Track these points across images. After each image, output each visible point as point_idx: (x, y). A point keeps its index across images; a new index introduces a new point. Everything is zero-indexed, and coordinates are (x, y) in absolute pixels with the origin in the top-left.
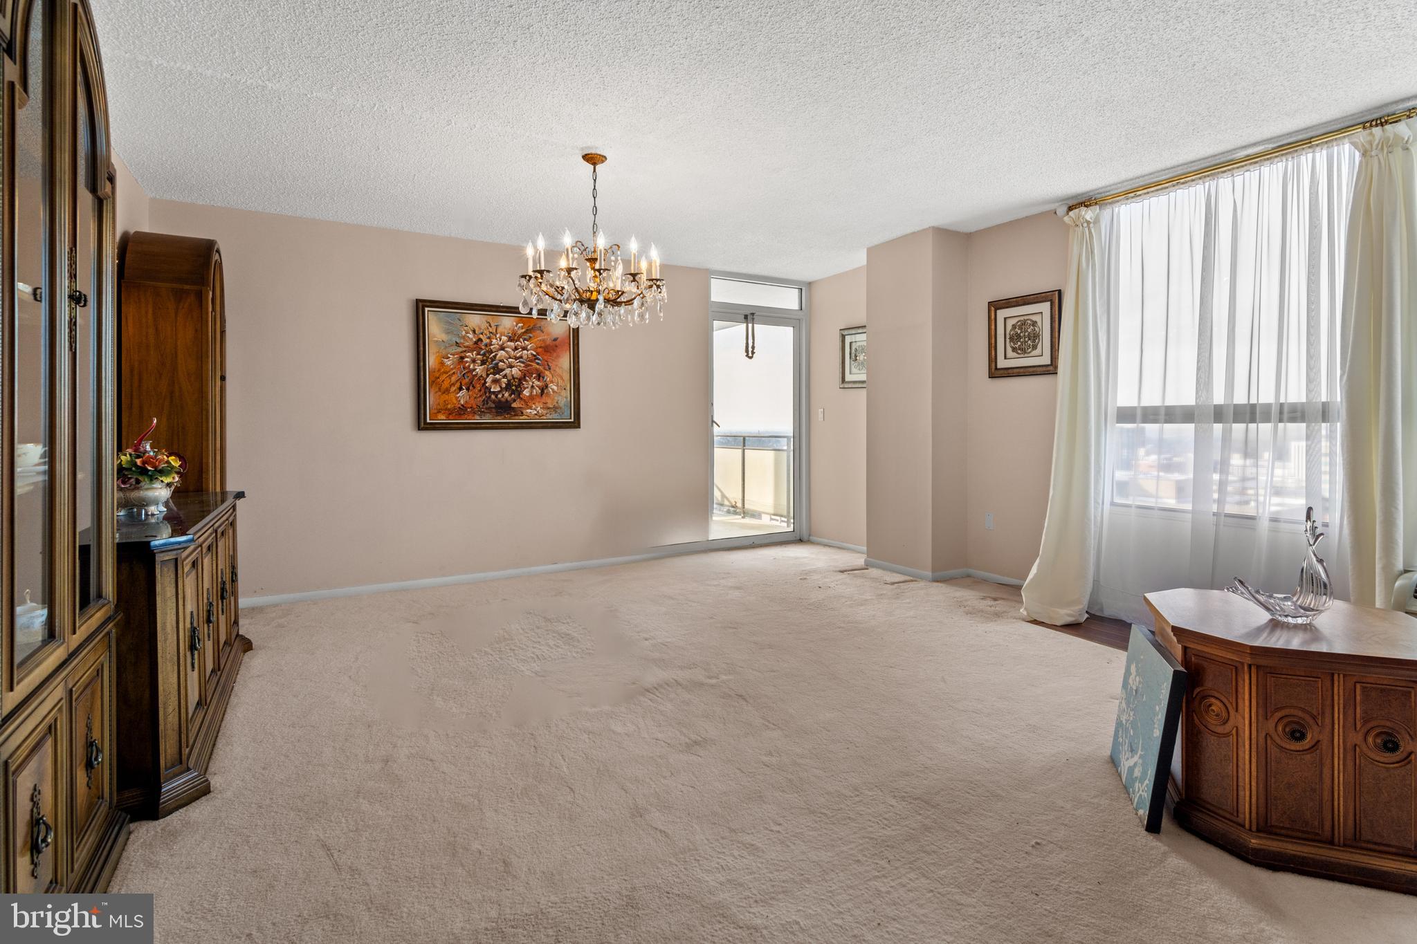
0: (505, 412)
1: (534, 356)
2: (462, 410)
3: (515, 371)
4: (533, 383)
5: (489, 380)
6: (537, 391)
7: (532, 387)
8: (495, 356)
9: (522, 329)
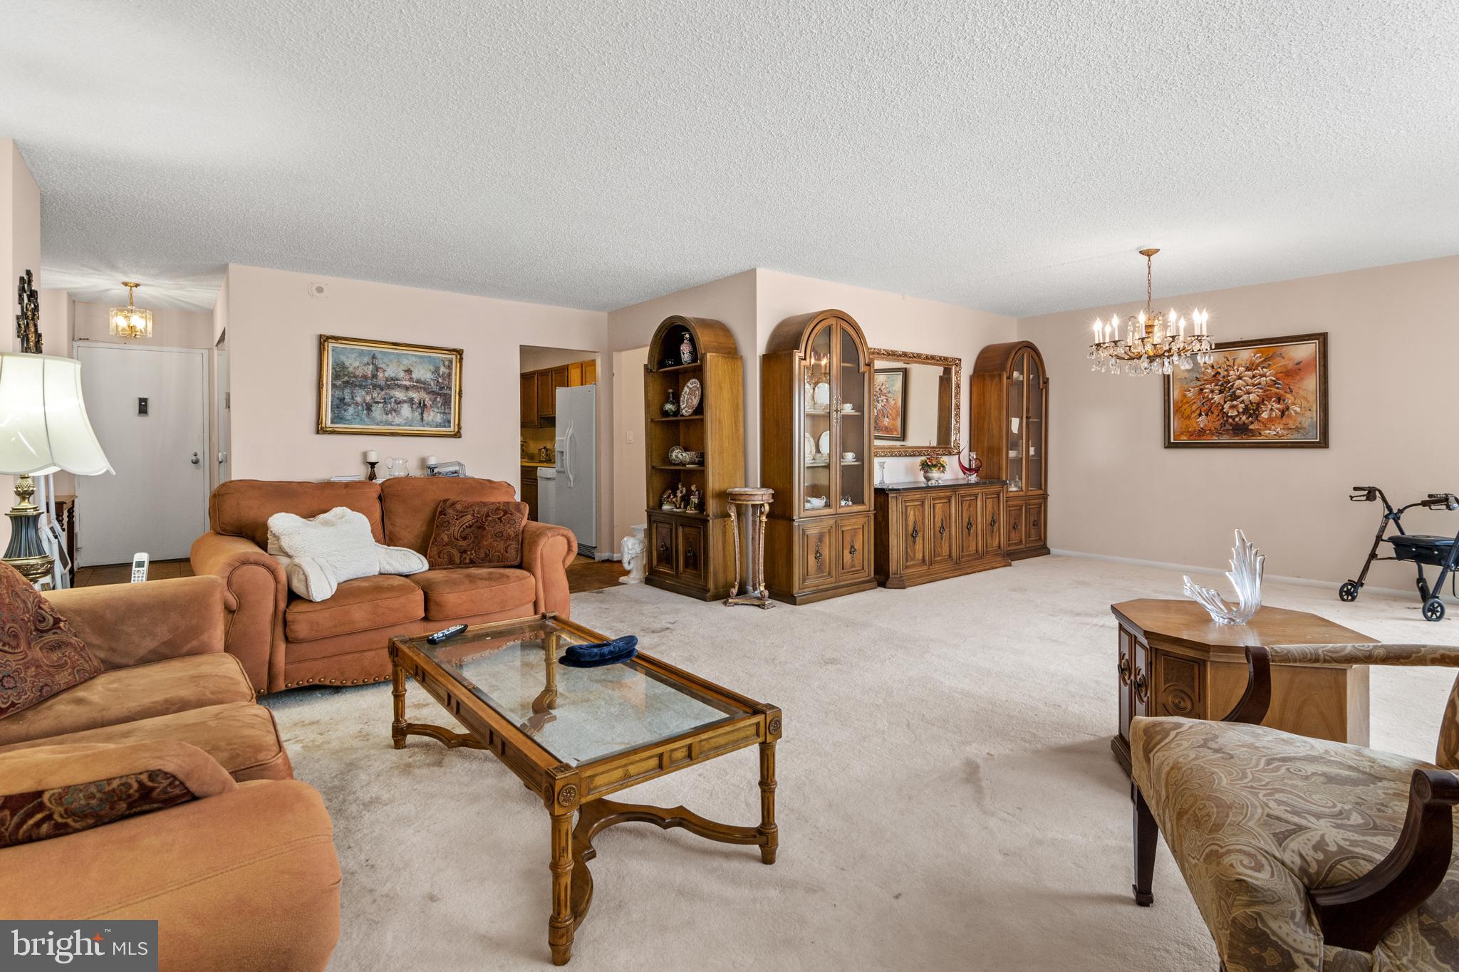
0: (1242, 433)
1: (1274, 381)
2: (1202, 432)
3: (1252, 397)
4: (1272, 406)
5: (1226, 406)
6: (1276, 413)
7: (1271, 409)
8: (1232, 386)
9: (1261, 358)
